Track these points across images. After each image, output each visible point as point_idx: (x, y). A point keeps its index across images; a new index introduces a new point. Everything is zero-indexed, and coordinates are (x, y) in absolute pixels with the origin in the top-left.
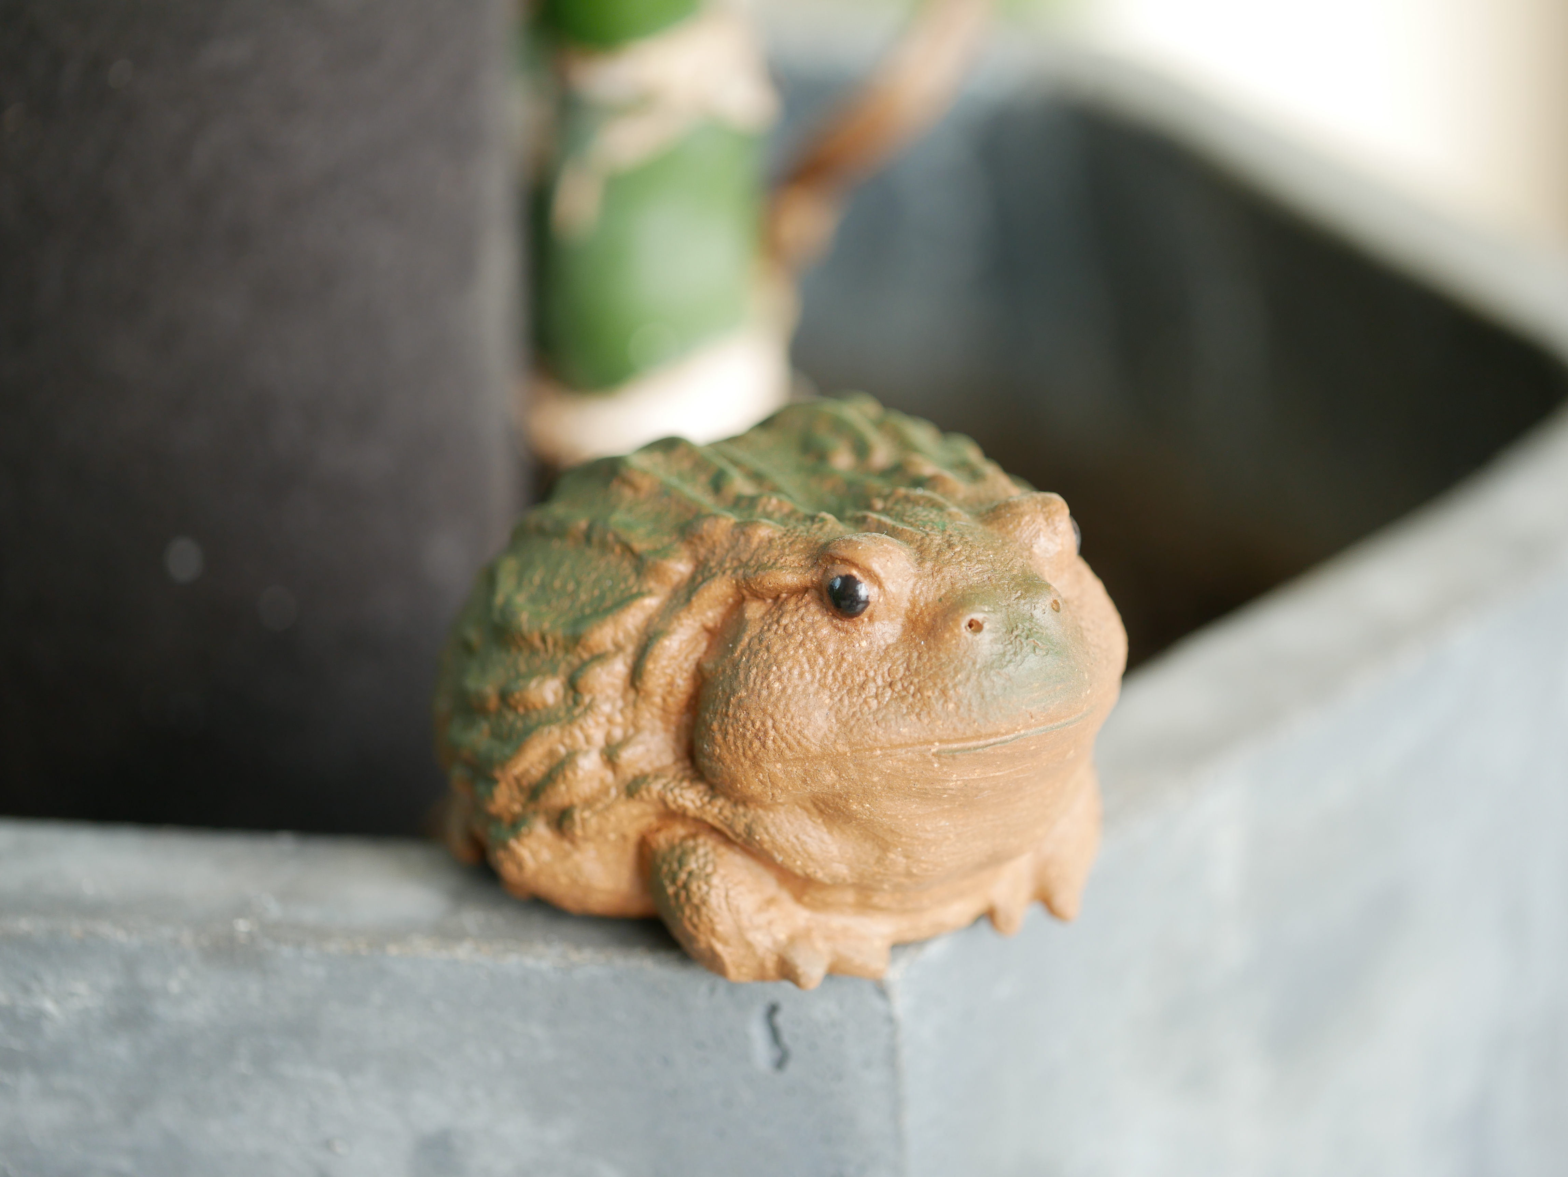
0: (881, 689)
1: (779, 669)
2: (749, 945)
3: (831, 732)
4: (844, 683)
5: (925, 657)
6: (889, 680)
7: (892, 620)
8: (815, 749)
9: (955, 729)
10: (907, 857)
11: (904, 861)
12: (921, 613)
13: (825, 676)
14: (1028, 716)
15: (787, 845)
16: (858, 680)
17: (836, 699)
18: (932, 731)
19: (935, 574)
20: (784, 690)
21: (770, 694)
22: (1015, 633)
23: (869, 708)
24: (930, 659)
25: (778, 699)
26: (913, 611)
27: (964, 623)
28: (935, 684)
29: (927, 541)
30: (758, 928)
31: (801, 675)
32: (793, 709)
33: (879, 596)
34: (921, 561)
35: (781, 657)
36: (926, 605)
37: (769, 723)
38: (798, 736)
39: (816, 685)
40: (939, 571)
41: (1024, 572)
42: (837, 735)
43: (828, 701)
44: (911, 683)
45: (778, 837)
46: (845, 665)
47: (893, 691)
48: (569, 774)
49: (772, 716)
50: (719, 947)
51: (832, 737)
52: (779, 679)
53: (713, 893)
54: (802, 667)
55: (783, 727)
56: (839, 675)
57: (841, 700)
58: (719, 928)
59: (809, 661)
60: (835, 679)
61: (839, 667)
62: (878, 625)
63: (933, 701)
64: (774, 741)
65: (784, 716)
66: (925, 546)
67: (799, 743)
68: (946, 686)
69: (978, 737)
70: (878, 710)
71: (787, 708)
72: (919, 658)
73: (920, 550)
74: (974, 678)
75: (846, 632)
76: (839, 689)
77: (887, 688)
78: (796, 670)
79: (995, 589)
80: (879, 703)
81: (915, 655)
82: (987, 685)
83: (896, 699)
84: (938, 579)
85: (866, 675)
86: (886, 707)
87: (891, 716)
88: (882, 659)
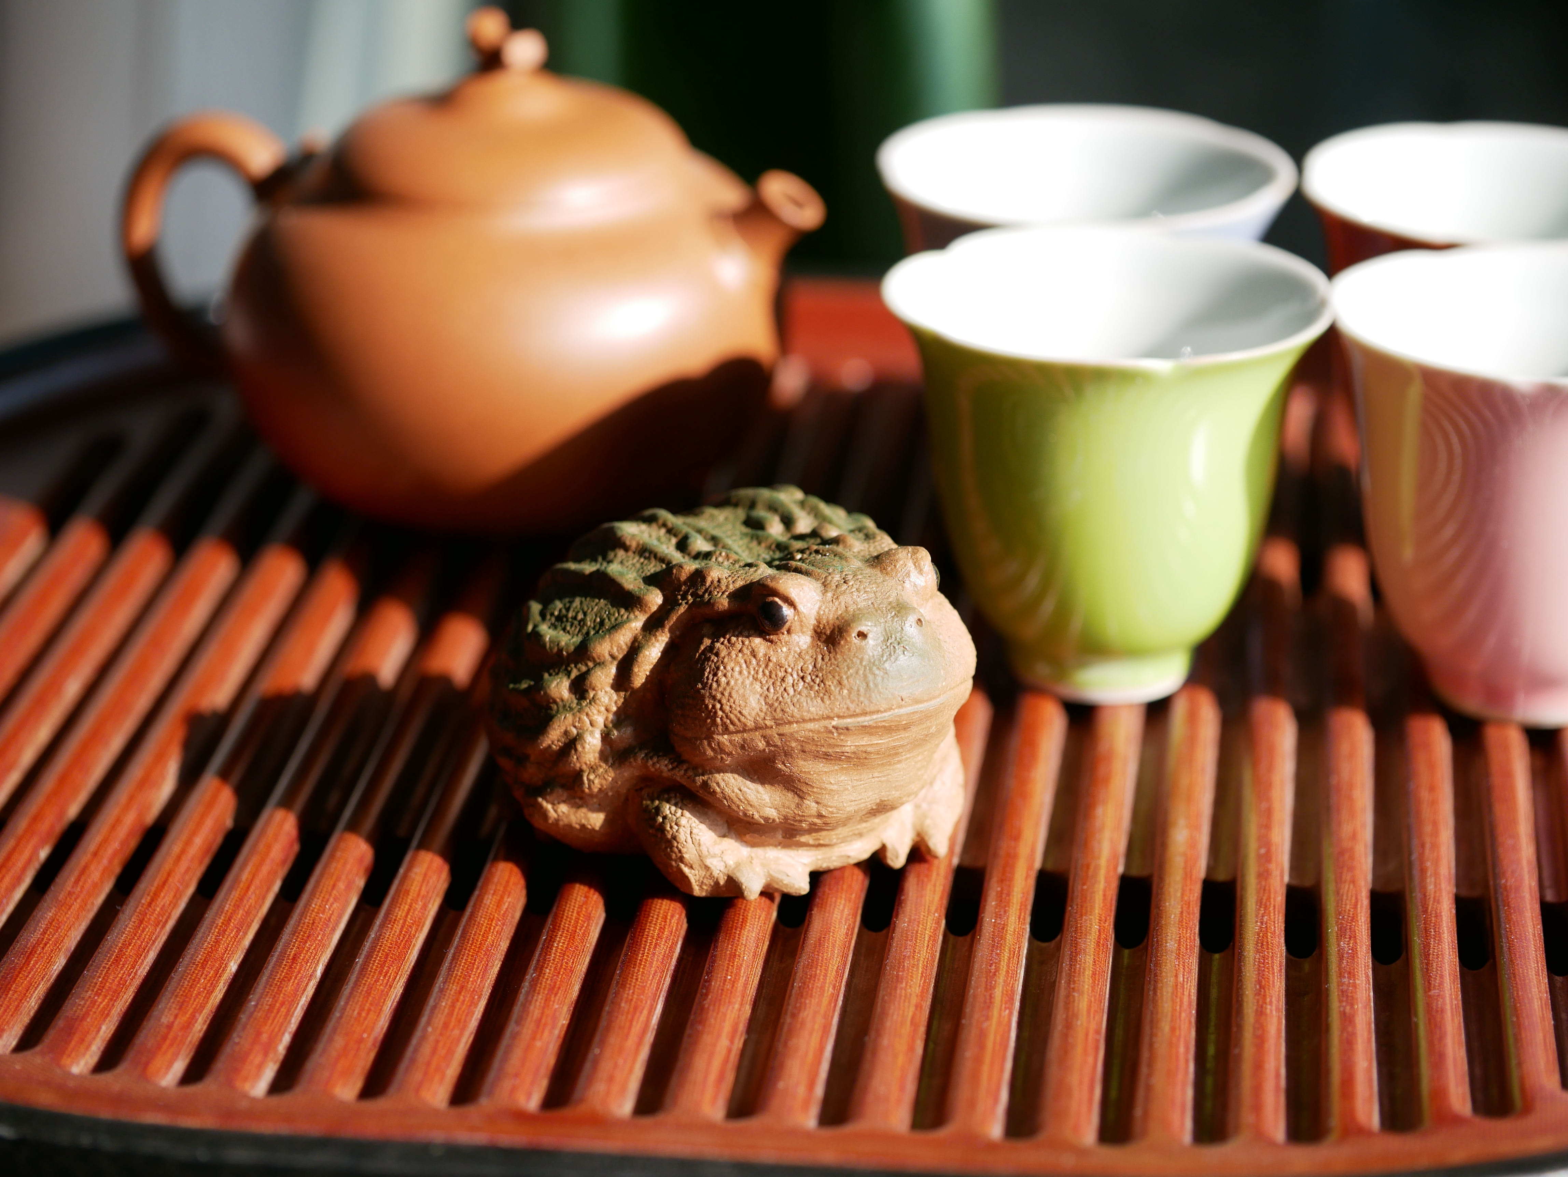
0: (796, 681)
1: (725, 668)
2: (707, 868)
3: (761, 711)
4: (770, 677)
5: (827, 659)
6: (802, 674)
7: (803, 633)
8: (750, 724)
9: (848, 708)
10: (817, 803)
11: (816, 806)
12: (824, 628)
13: (757, 673)
14: (900, 699)
15: (733, 796)
16: (781, 674)
17: (765, 688)
18: (832, 710)
19: (834, 601)
20: (728, 683)
21: (719, 685)
22: (890, 641)
23: (788, 694)
24: (830, 660)
25: (725, 689)
26: (818, 626)
27: (854, 634)
28: (834, 677)
29: (830, 578)
30: (714, 856)
31: (740, 673)
32: (734, 695)
33: (794, 616)
34: (824, 593)
35: (726, 660)
36: (828, 622)
37: (718, 706)
38: (739, 715)
39: (751, 678)
40: (837, 598)
41: (898, 600)
42: (766, 714)
43: (759, 690)
44: (817, 676)
45: (727, 789)
46: (771, 664)
47: (804, 682)
48: (579, 748)
49: (720, 702)
50: (686, 870)
51: (762, 715)
52: (725, 675)
53: (681, 830)
54: (741, 667)
55: (727, 708)
56: (767, 673)
57: (768, 689)
58: (686, 856)
59: (746, 662)
60: (764, 674)
61: (767, 666)
62: (795, 637)
63: (833, 688)
64: (721, 719)
65: (729, 701)
66: (828, 582)
67: (739, 720)
68: (841, 677)
69: (865, 713)
70: (794, 696)
71: (730, 695)
72: (823, 659)
73: (825, 585)
74: (861, 672)
75: (771, 642)
76: (767, 681)
77: (801, 680)
78: (737, 669)
79: (877, 611)
80: (795, 691)
81: (820, 657)
82: (870, 677)
83: (807, 688)
84: (837, 603)
85: (786, 671)
86: (800, 693)
87: (803, 699)
88: (797, 660)
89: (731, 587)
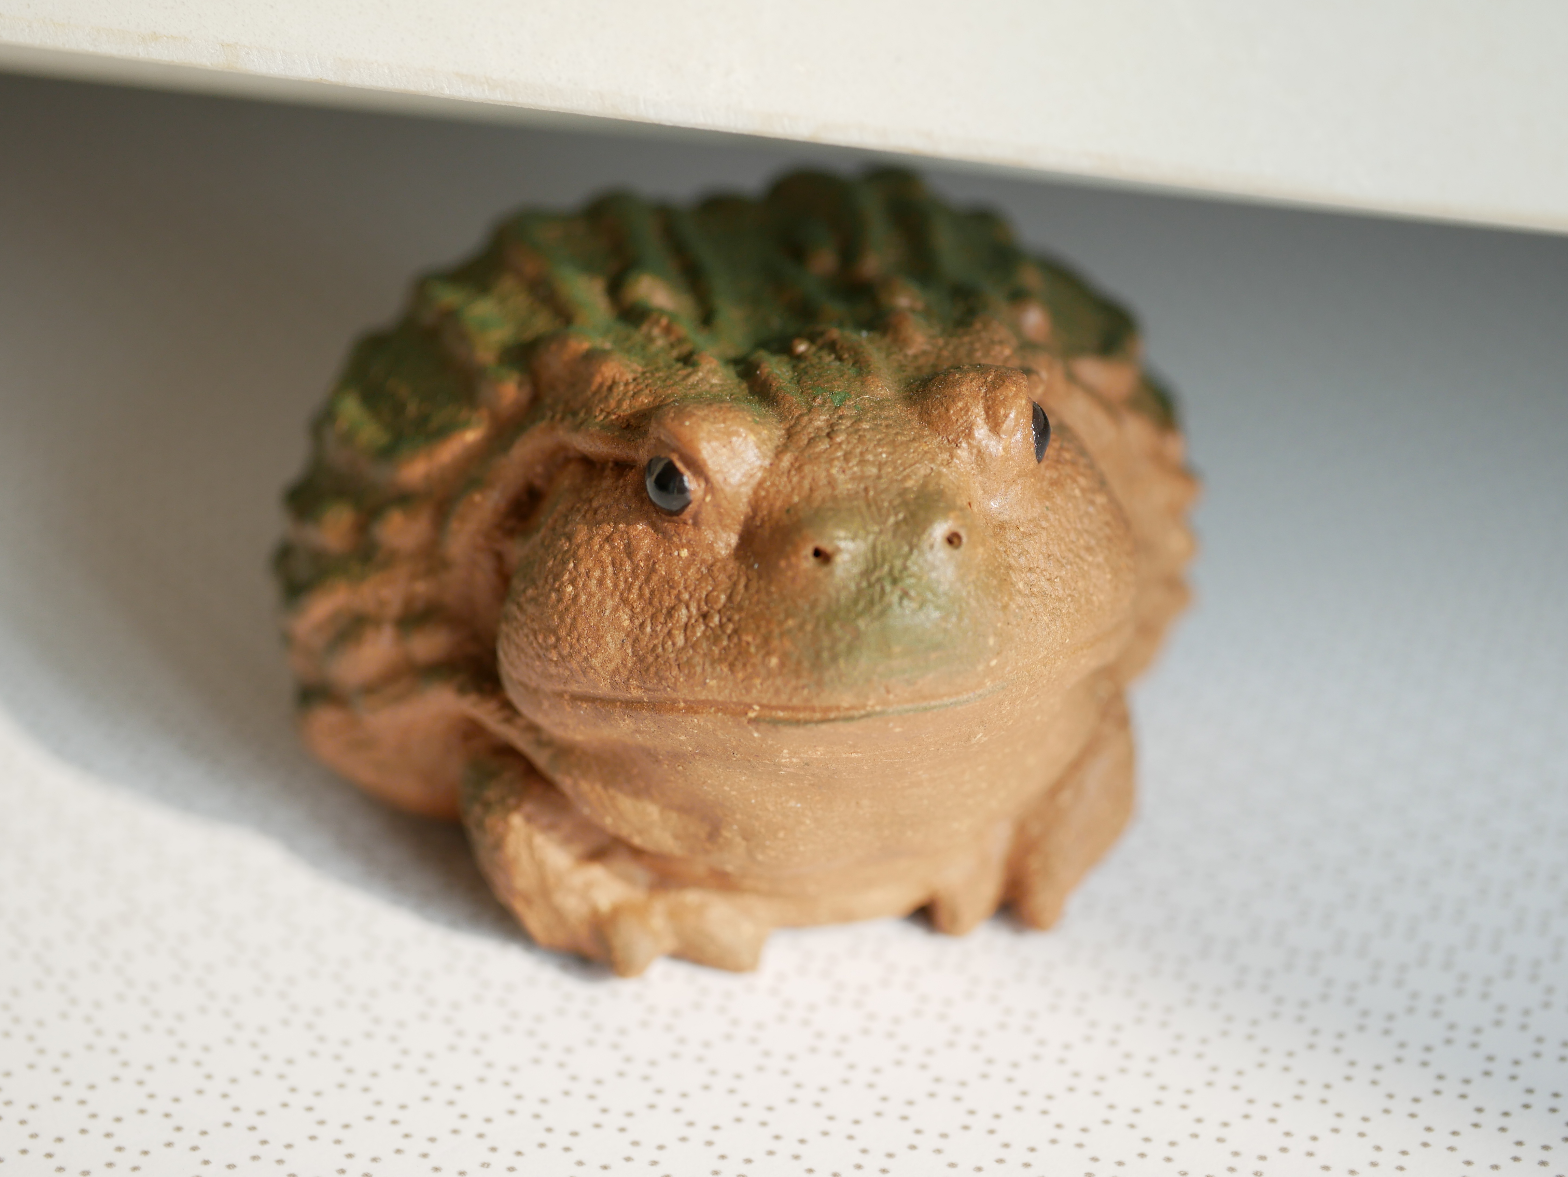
0: (693, 621)
1: (576, 566)
3: (625, 666)
4: (650, 603)
5: (754, 587)
6: (705, 608)
7: (724, 527)
9: (777, 693)
13: (629, 588)
15: (593, 795)
16: (668, 601)
17: (637, 623)
18: (748, 690)
19: (793, 472)
20: (575, 598)
21: (560, 600)
22: (877, 574)
23: (674, 644)
24: (758, 591)
25: (567, 609)
26: (753, 519)
27: (808, 551)
28: (758, 628)
29: (806, 420)
30: (566, 888)
31: (601, 582)
32: (581, 625)
33: (705, 494)
34: (783, 450)
35: (581, 551)
36: (770, 513)
37: (554, 638)
38: (584, 664)
39: (617, 598)
40: (801, 468)
41: (925, 485)
42: (631, 672)
43: (626, 623)
44: (730, 619)
45: (582, 783)
46: (655, 578)
47: (707, 626)
49: (558, 630)
51: (625, 673)
52: (573, 582)
53: (511, 837)
54: (604, 572)
55: (569, 647)
56: (647, 592)
57: (642, 625)
58: (519, 883)
59: (613, 564)
60: (641, 596)
61: (648, 580)
62: (703, 530)
63: (753, 650)
64: (556, 664)
65: (570, 634)
66: (799, 428)
67: (585, 674)
68: (770, 632)
69: (810, 707)
70: (683, 648)
71: (575, 624)
72: (746, 587)
73: (790, 434)
74: (809, 627)
75: (665, 533)
76: (643, 610)
77: (701, 620)
78: (597, 573)
79: (869, 506)
80: (686, 639)
81: (743, 581)
82: (826, 642)
83: (708, 638)
84: (795, 480)
85: (678, 597)
86: (693, 647)
87: (698, 659)
88: (702, 578)
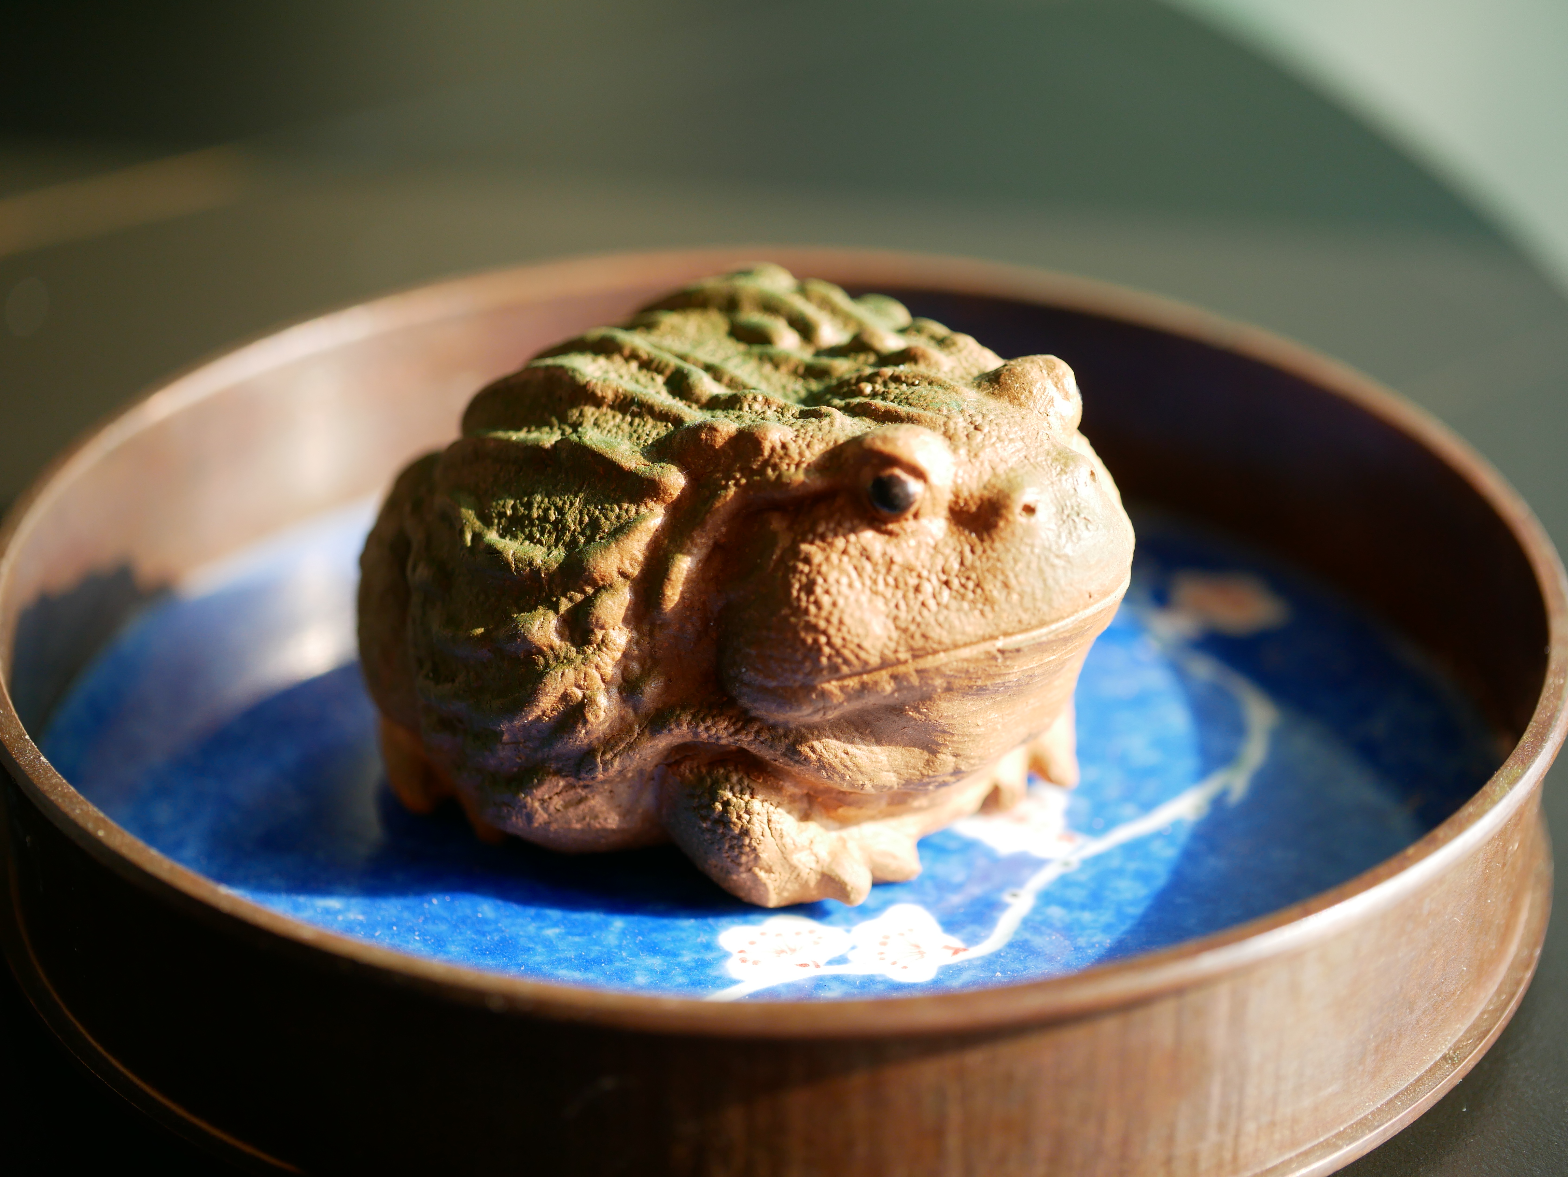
0: (938, 589)
1: (825, 580)
2: (793, 868)
3: (890, 639)
4: (897, 587)
5: (979, 550)
6: (944, 578)
7: (936, 515)
8: (874, 660)
9: (1020, 622)
10: (956, 756)
11: (954, 759)
12: (966, 503)
13: (875, 582)
14: (1088, 596)
15: (836, 763)
16: (913, 581)
17: (892, 605)
18: (997, 625)
19: (973, 460)
20: (834, 604)
21: (819, 608)
22: (1066, 512)
23: (929, 610)
24: (984, 551)
25: (831, 613)
26: (956, 503)
27: (1017, 509)
28: (995, 577)
29: (951, 424)
30: (803, 848)
31: (850, 586)
32: (847, 620)
33: (925, 492)
34: (955, 450)
35: (823, 568)
36: (970, 494)
37: (823, 639)
38: (857, 650)
39: (868, 592)
40: (976, 455)
41: (1053, 445)
42: (897, 642)
43: (883, 608)
44: (968, 578)
45: (826, 754)
46: (895, 568)
47: (950, 588)
48: (590, 717)
49: (824, 633)
50: (762, 874)
51: (892, 645)
52: (827, 592)
53: (755, 819)
54: (849, 576)
55: (837, 641)
56: (891, 580)
57: (897, 606)
58: (764, 856)
59: (856, 568)
60: (887, 584)
61: (889, 570)
62: (924, 521)
63: (995, 593)
64: (829, 658)
65: (839, 630)
66: (951, 430)
67: (857, 657)
68: (1007, 577)
69: (1042, 624)
70: (938, 612)
71: (841, 622)
72: (973, 551)
73: (949, 436)
74: (1034, 566)
75: (890, 533)
76: (893, 595)
77: (944, 587)
78: (844, 580)
79: (1035, 468)
80: (938, 604)
81: (967, 549)
82: (1048, 571)
83: (955, 598)
84: (978, 464)
85: (919, 576)
86: (947, 607)
87: (953, 616)
88: (932, 557)
89: (807, 453)
